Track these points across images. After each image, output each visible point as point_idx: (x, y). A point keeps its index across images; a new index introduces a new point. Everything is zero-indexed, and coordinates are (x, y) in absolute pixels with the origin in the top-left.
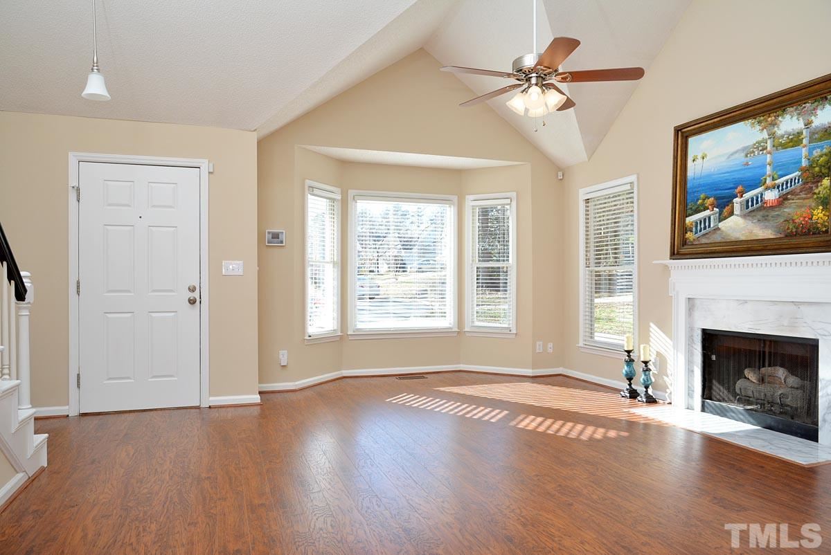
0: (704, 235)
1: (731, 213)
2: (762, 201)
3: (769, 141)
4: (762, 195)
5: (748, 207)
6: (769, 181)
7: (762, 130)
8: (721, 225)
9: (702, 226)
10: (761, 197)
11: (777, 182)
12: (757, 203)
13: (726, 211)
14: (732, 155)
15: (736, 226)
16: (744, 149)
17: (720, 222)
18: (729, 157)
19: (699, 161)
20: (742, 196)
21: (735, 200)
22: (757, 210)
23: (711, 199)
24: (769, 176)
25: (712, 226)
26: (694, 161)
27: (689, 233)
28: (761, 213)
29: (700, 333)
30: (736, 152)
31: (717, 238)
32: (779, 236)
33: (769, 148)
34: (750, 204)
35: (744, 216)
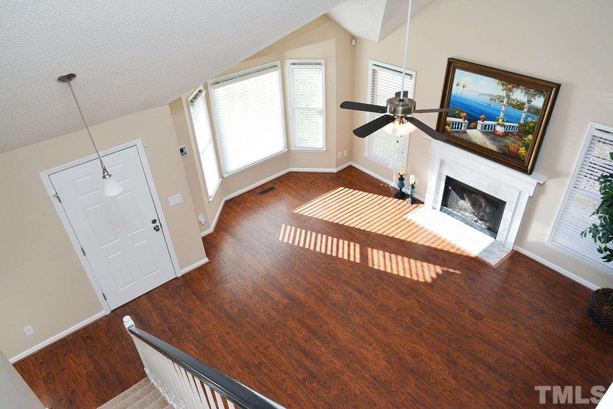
0: (456, 132)
1: (475, 128)
2: (494, 129)
3: (505, 99)
4: (495, 126)
5: (485, 129)
6: (500, 121)
7: (503, 90)
8: (468, 131)
9: (457, 126)
10: (494, 127)
11: (505, 123)
12: (491, 129)
13: (472, 124)
14: (482, 94)
15: (476, 135)
16: (490, 95)
17: (468, 129)
18: (480, 95)
19: (460, 87)
20: (483, 121)
21: (479, 121)
22: (490, 133)
23: (465, 114)
24: (501, 118)
25: (463, 129)
26: (457, 85)
27: (448, 126)
28: (493, 135)
29: (445, 177)
30: (485, 94)
31: (464, 136)
32: (500, 151)
33: (504, 103)
34: (487, 128)
35: (483, 133)
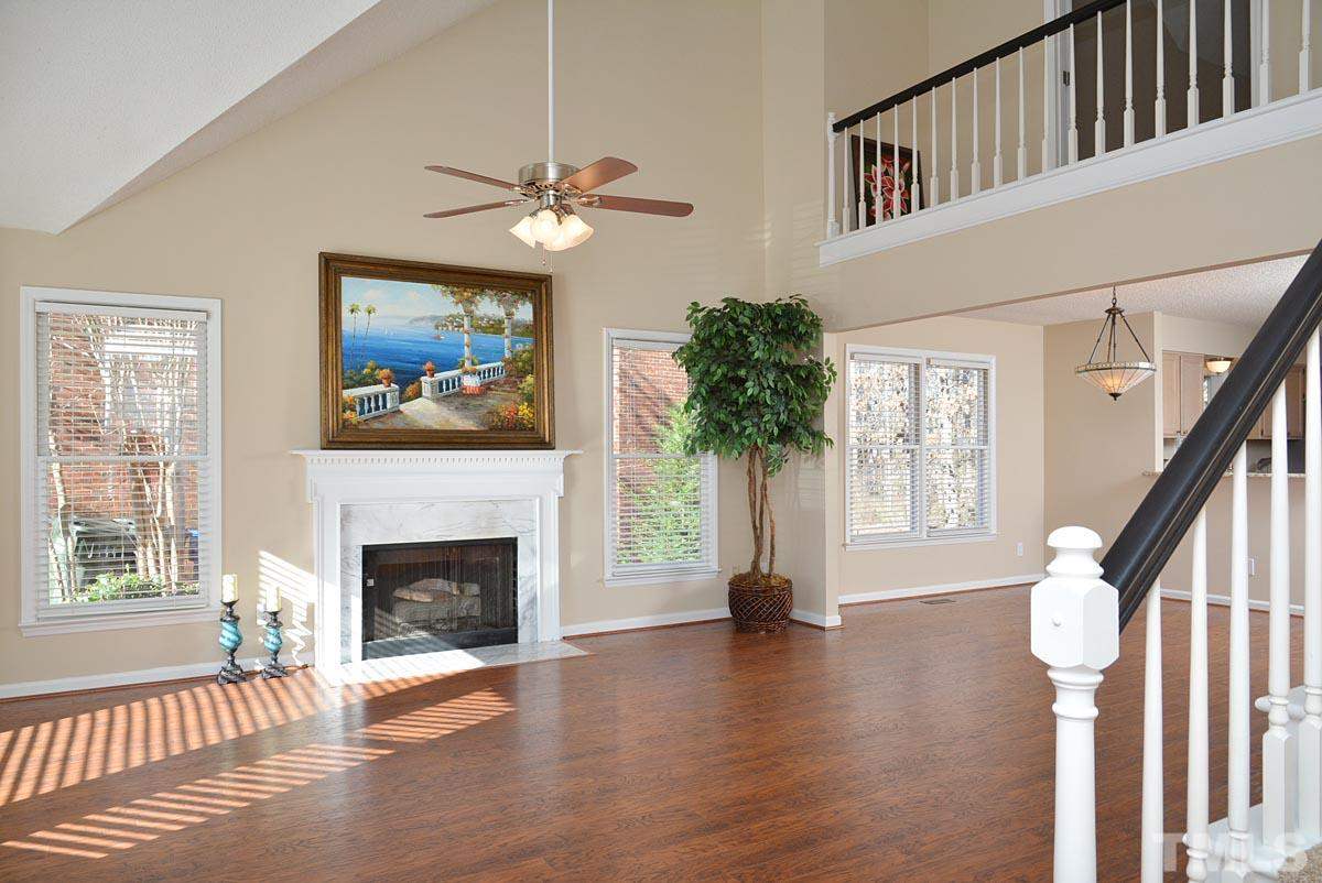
0: (375, 418)
1: (418, 394)
2: (459, 386)
3: (465, 319)
4: (459, 379)
5: (441, 390)
6: (467, 365)
7: (457, 303)
8: (402, 407)
9: (373, 405)
10: (459, 381)
11: (478, 367)
12: (454, 387)
13: (410, 390)
14: (417, 320)
15: (424, 410)
16: (433, 318)
17: (401, 403)
18: (411, 322)
19: (362, 314)
20: (432, 376)
21: (423, 378)
22: (451, 395)
23: (386, 372)
24: (468, 359)
25: (388, 406)
26: (352, 311)
27: (348, 412)
28: (460, 400)
29: (360, 551)
30: (422, 319)
31: (397, 423)
32: (483, 428)
33: (466, 327)
34: (444, 387)
35: (437, 400)
